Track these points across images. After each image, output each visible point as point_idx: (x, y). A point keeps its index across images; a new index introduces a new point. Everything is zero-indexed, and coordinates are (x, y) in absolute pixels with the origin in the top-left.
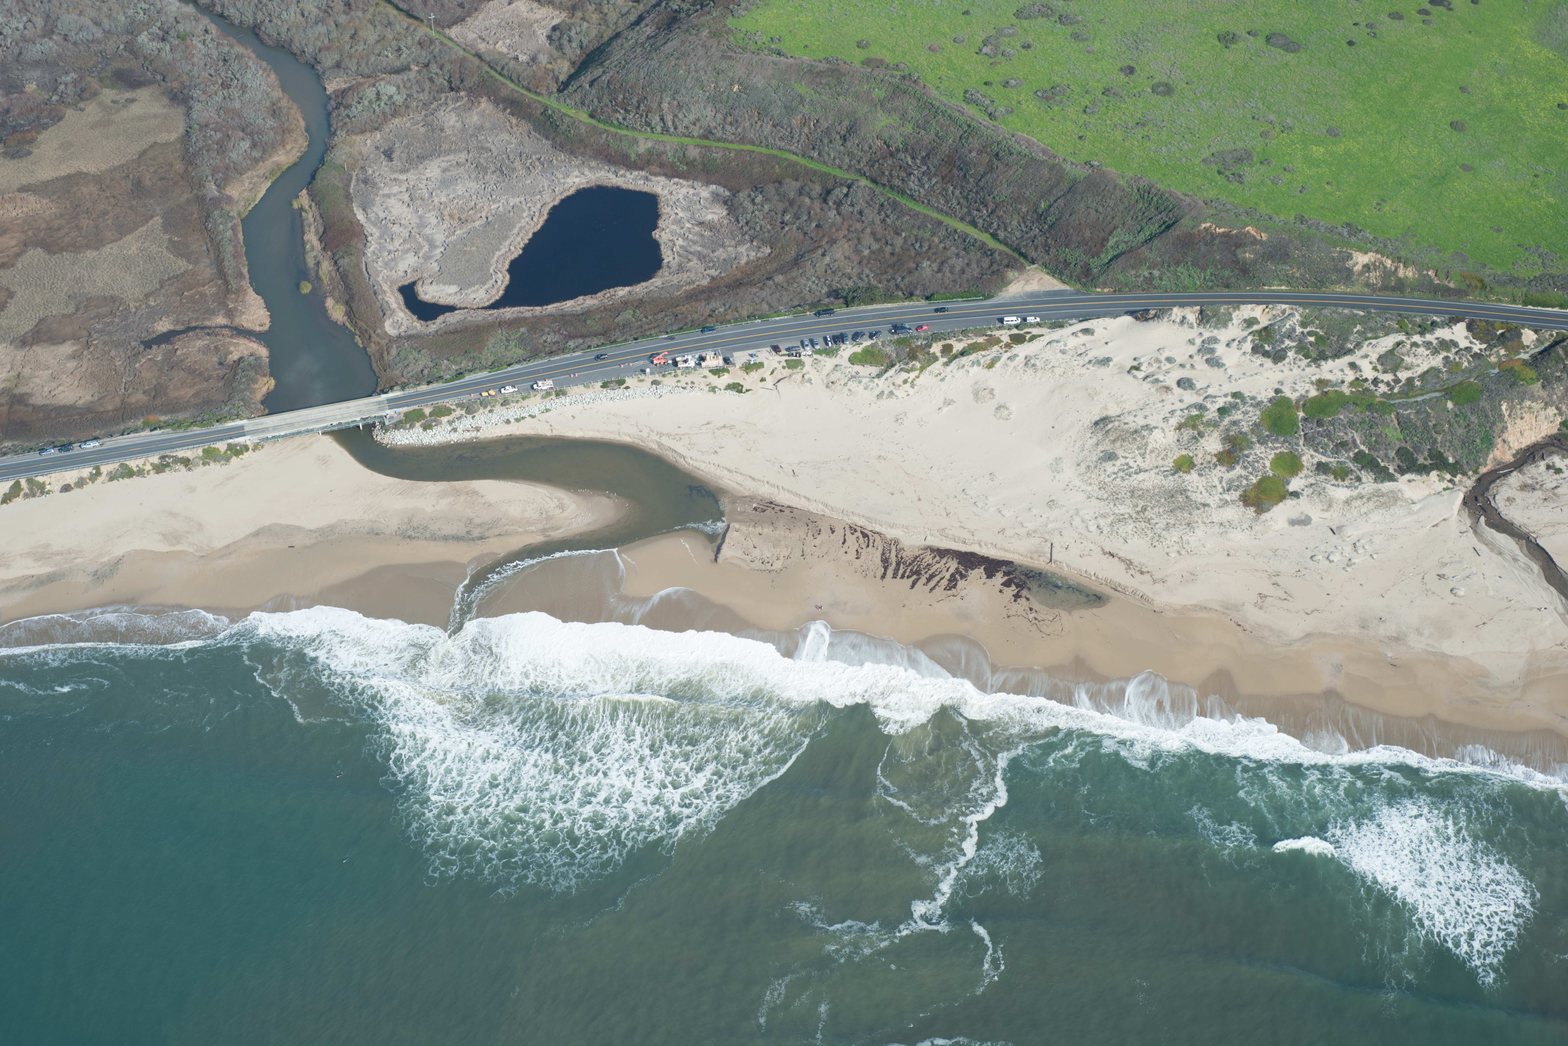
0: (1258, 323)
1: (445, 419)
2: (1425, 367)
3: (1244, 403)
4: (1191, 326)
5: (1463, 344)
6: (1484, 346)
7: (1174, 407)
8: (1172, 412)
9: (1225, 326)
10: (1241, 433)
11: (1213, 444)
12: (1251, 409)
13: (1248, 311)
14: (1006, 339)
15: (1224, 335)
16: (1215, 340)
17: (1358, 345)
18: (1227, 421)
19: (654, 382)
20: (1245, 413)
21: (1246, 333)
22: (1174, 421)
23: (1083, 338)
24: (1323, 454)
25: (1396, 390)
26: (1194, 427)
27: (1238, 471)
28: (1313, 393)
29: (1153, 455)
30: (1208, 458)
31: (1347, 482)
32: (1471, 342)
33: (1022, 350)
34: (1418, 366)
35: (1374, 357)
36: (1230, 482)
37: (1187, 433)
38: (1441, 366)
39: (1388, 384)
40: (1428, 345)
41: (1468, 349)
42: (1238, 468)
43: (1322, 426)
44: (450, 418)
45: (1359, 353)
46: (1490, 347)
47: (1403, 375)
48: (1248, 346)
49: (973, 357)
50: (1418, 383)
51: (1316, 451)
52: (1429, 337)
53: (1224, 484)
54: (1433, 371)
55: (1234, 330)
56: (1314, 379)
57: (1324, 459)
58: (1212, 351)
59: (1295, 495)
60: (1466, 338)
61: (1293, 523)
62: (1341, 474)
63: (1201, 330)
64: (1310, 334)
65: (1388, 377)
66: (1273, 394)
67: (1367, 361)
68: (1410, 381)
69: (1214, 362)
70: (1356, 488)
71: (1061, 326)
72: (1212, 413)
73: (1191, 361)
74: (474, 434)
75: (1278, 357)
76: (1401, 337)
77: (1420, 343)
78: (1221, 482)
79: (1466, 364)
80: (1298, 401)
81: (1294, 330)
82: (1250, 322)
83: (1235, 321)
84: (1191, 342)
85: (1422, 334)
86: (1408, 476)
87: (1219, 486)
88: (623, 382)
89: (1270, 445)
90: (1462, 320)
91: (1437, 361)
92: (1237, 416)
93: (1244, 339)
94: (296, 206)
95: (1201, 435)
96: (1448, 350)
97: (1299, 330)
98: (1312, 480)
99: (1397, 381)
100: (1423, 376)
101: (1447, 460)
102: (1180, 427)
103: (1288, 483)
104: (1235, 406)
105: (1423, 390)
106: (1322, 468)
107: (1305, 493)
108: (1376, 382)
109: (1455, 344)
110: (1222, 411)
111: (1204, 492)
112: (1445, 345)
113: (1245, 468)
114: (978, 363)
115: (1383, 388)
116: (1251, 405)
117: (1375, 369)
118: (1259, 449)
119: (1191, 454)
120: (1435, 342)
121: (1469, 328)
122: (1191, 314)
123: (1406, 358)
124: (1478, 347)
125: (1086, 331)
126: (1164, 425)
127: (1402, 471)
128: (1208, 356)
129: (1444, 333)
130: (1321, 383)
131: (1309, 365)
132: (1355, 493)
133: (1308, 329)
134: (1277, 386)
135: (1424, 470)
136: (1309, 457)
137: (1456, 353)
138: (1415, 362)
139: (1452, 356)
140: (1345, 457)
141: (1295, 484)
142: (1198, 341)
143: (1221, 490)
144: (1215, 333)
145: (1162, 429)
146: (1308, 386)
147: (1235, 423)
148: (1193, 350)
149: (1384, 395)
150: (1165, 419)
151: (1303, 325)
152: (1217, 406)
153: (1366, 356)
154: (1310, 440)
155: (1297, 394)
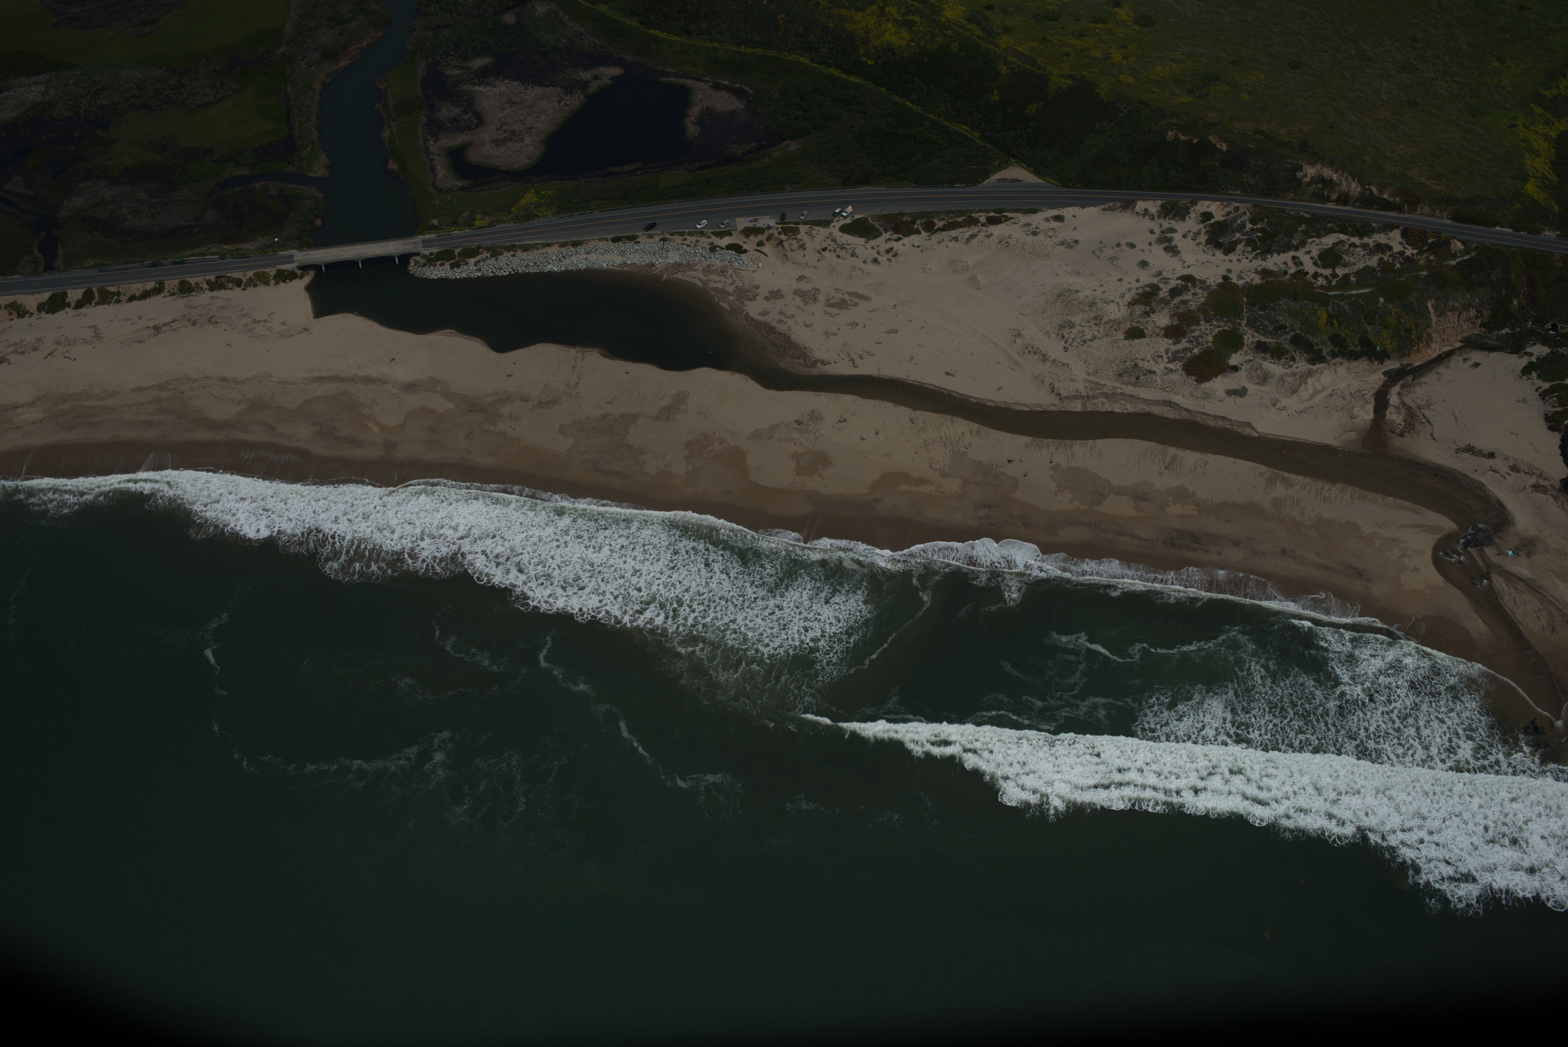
0: (1213, 217)
1: (472, 259)
2: (1361, 266)
3: (1194, 286)
4: (1153, 219)
5: (1397, 248)
6: (1415, 252)
7: (1130, 286)
8: (1130, 290)
9: (1183, 219)
10: (1189, 310)
11: (1162, 319)
12: (1200, 291)
13: (1204, 206)
14: (983, 220)
15: (1181, 227)
16: (1173, 230)
17: (1303, 243)
18: (1177, 300)
19: (664, 240)
20: (1194, 294)
21: (1201, 226)
22: (1128, 297)
23: (1055, 224)
24: (1262, 335)
25: (1334, 283)
26: (1147, 304)
27: (1184, 344)
28: (1257, 280)
29: (1107, 326)
30: (1158, 330)
31: (1283, 361)
32: (1404, 247)
33: (997, 230)
34: (1355, 264)
35: (1315, 253)
36: (1176, 353)
37: (1141, 308)
38: (1376, 265)
39: (1326, 278)
40: (1365, 246)
41: (1401, 253)
42: (1183, 341)
43: (1265, 310)
44: (477, 258)
45: (1302, 250)
46: (1421, 252)
47: (1340, 272)
48: (1203, 238)
49: (952, 233)
50: (1353, 279)
51: (1256, 331)
52: (1366, 240)
53: (1170, 355)
54: (1368, 271)
55: (1191, 224)
56: (1259, 269)
57: (1263, 339)
58: (1170, 240)
59: (1235, 369)
60: (1400, 243)
61: (1229, 393)
62: (1277, 354)
63: (1161, 221)
64: (1259, 230)
65: (1327, 272)
66: (1221, 280)
67: (1308, 257)
68: (1346, 277)
69: (1171, 250)
70: (1291, 367)
71: (1035, 212)
72: (1164, 293)
73: (1150, 248)
74: (496, 272)
75: (1229, 249)
76: (1341, 237)
77: (1358, 244)
78: (1167, 353)
79: (1398, 266)
80: (1244, 287)
81: (1245, 226)
82: (1206, 217)
83: (1193, 215)
84: (1152, 232)
85: (1361, 237)
86: (1339, 360)
87: (1165, 357)
88: (636, 237)
89: (1215, 323)
90: (1397, 227)
91: (1373, 262)
92: (1187, 296)
93: (1200, 232)
95: (1153, 311)
96: (1383, 252)
97: (1249, 226)
98: (1250, 357)
99: (1335, 275)
100: (1358, 274)
101: (1376, 348)
102: (1133, 303)
103: (1229, 358)
104: (1186, 289)
105: (1357, 286)
106: (1261, 348)
107: (1244, 368)
108: (1316, 276)
109: (1390, 248)
110: (1174, 292)
111: (1151, 360)
112: (1380, 248)
113: (1190, 342)
114: (956, 239)
115: (1321, 281)
116: (1201, 288)
117: (1315, 264)
118: (1203, 325)
119: (1142, 327)
120: (1372, 245)
121: (1404, 235)
122: (1153, 207)
123: (1344, 256)
124: (1410, 252)
125: (1057, 217)
126: (1120, 300)
127: (1334, 355)
128: (1166, 244)
129: (1381, 238)
130: (1265, 273)
131: (1256, 258)
132: (1289, 371)
133: (1259, 226)
134: (1225, 273)
135: (1353, 356)
136: (1250, 337)
137: (1390, 256)
138: (1352, 260)
139: (1386, 258)
140: (1283, 339)
141: (1235, 359)
142: (1157, 231)
143: (1166, 360)
144: (1174, 224)
145: (1118, 303)
146: (1253, 275)
147: (1185, 302)
148: (1153, 238)
149: (1322, 287)
150: (1122, 296)
151: (1253, 221)
152: (1169, 287)
153: (1309, 252)
154: (1251, 323)
155: (1243, 281)
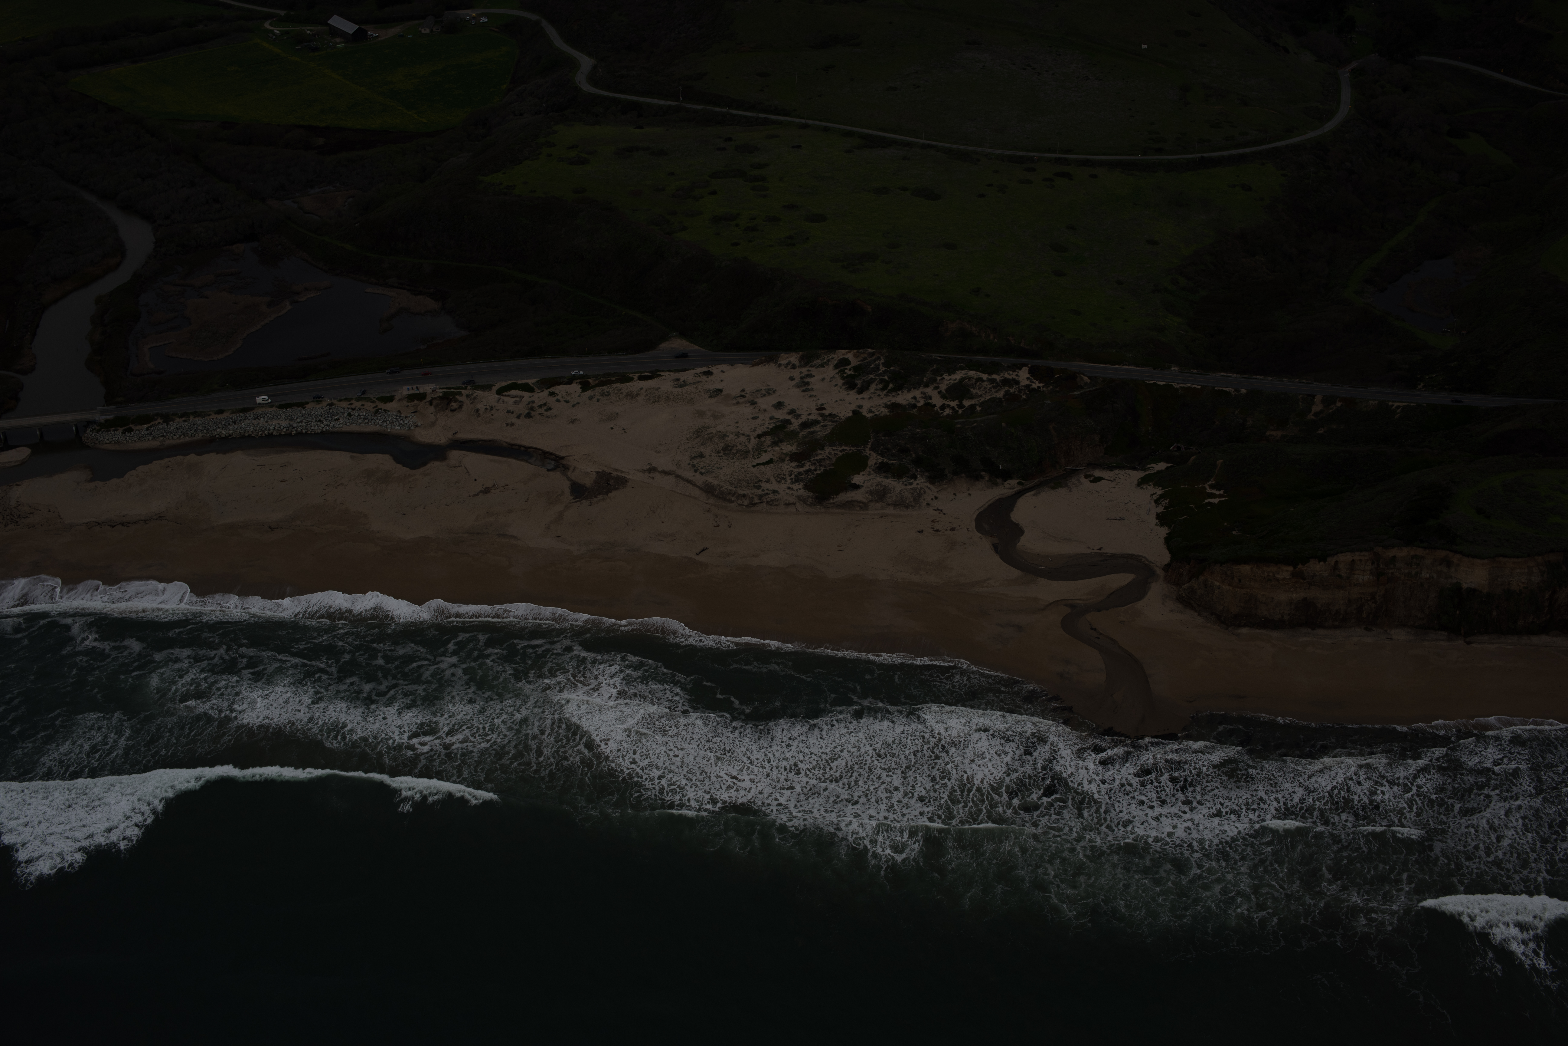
0: (850, 363)
2: (988, 397)
3: (825, 419)
4: (794, 367)
5: (1024, 382)
6: (1041, 385)
7: (764, 422)
8: (761, 425)
9: (821, 366)
10: (816, 439)
11: (790, 447)
12: (829, 423)
13: (842, 354)
15: (819, 373)
16: (810, 376)
17: (932, 380)
18: (806, 431)
20: (823, 426)
21: (838, 370)
22: (760, 431)
23: (703, 377)
24: (886, 457)
25: (960, 413)
26: (776, 435)
28: (886, 413)
30: (785, 457)
31: (903, 479)
32: (1031, 382)
33: (647, 385)
34: (981, 396)
35: (943, 389)
36: (799, 474)
37: (769, 439)
38: (1002, 397)
40: (992, 381)
41: (1027, 386)
42: (807, 464)
43: (889, 436)
45: (931, 385)
46: (1046, 385)
47: (967, 403)
48: (838, 381)
49: (603, 389)
50: (978, 409)
51: (880, 454)
52: (994, 376)
53: (793, 476)
54: (994, 401)
55: (828, 369)
56: (889, 403)
57: (887, 461)
58: (808, 384)
59: (856, 486)
60: (1028, 378)
62: (899, 472)
63: (801, 369)
64: (892, 371)
65: (954, 404)
66: (851, 414)
67: (936, 392)
70: (911, 483)
71: (687, 370)
72: (794, 427)
73: (789, 391)
75: (862, 388)
76: (970, 374)
77: (985, 379)
78: (790, 475)
80: (872, 419)
82: (842, 363)
83: (830, 362)
84: (792, 378)
85: (989, 373)
87: (788, 478)
89: (839, 447)
90: (1027, 366)
91: (999, 393)
92: (816, 428)
93: (837, 376)
95: (781, 440)
96: (1011, 386)
98: (873, 476)
99: (961, 406)
100: (985, 404)
101: (998, 468)
102: (764, 435)
103: (851, 478)
104: (816, 422)
105: (982, 414)
106: (883, 467)
107: (865, 485)
108: (943, 407)
109: (1017, 383)
112: (1008, 382)
113: (814, 464)
114: (604, 393)
115: (947, 411)
116: (831, 421)
117: (943, 397)
118: (827, 450)
120: (999, 380)
121: (1031, 371)
123: (972, 390)
124: (1036, 385)
125: (707, 373)
126: (751, 434)
128: (804, 388)
129: (1008, 374)
130: (894, 407)
131: (886, 394)
132: (909, 487)
133: (891, 368)
134: (856, 408)
136: (874, 459)
137: (1017, 388)
138: (979, 393)
139: (1012, 391)
140: (904, 459)
142: (798, 377)
144: (813, 371)
145: (749, 436)
146: (883, 409)
147: (813, 433)
148: (792, 383)
149: (948, 416)
150: (753, 429)
152: (800, 421)
153: (937, 388)
154: (877, 447)
155: (872, 414)
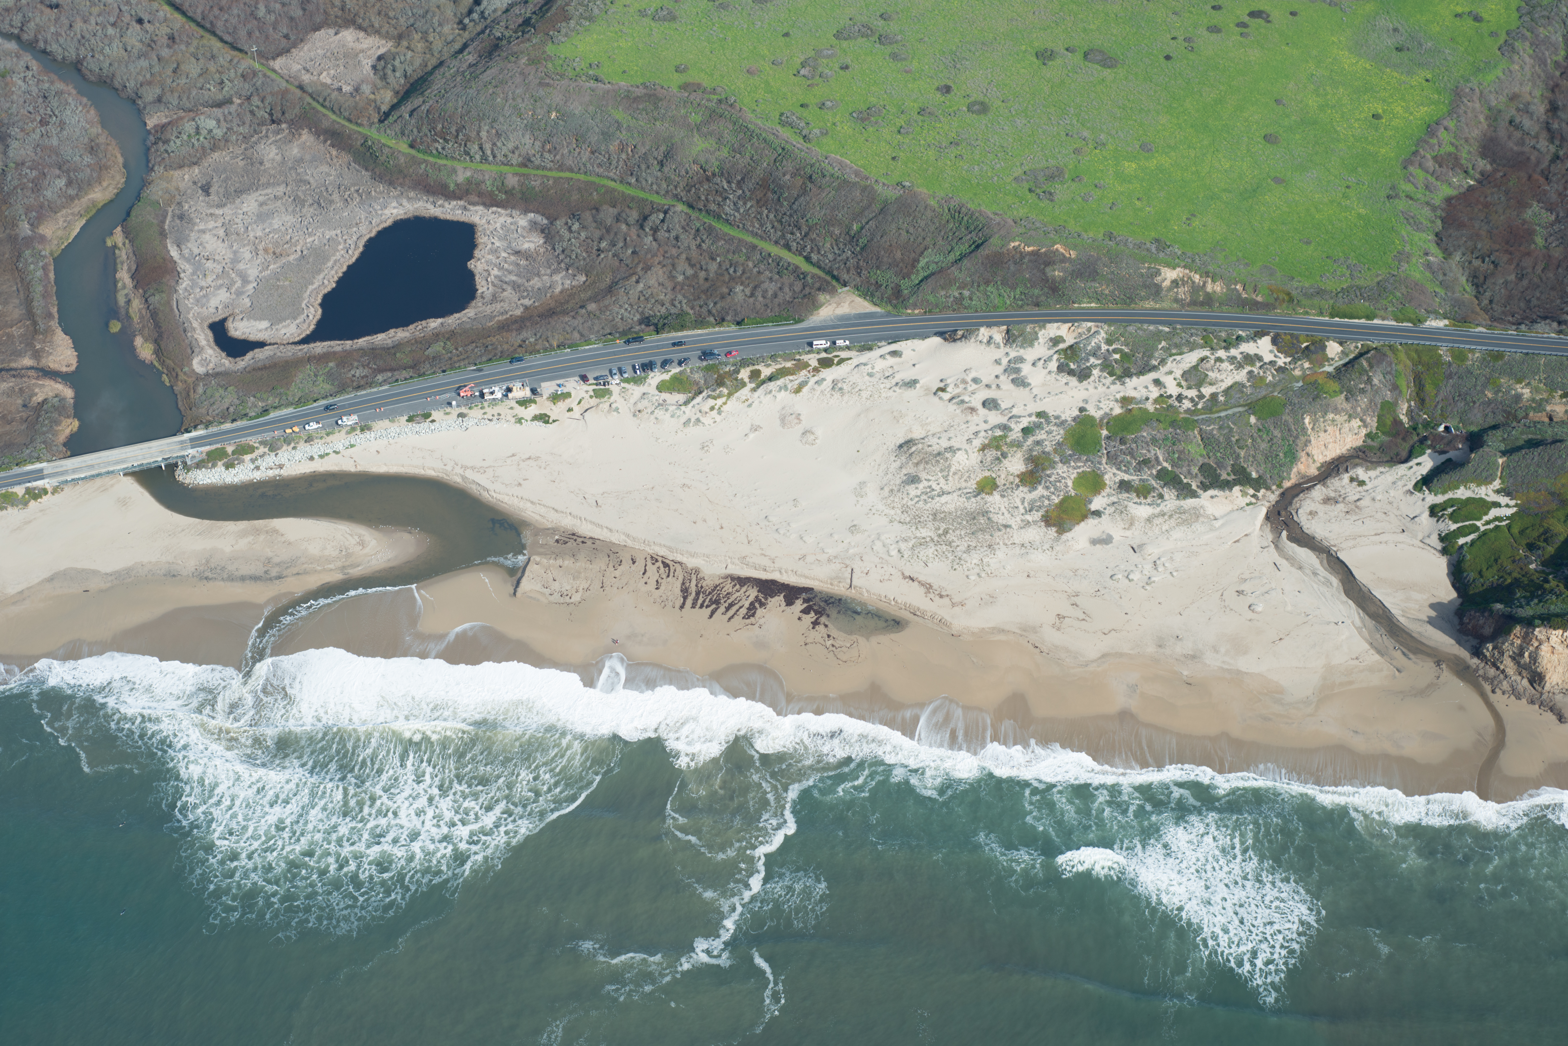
0: (1064, 341)
1: (247, 458)
2: (1229, 382)
3: (1048, 422)
4: (998, 347)
5: (1268, 357)
6: (1289, 359)
7: (978, 429)
8: (976, 433)
9: (1031, 345)
10: (1044, 452)
11: (1016, 464)
12: (1055, 428)
13: (1053, 329)
14: (814, 363)
15: (1030, 354)
16: (1021, 360)
17: (1163, 362)
18: (1030, 441)
19: (461, 415)
20: (1049, 433)
21: (1052, 352)
22: (977, 443)
23: (891, 360)
24: (1126, 472)
25: (1200, 406)
26: (998, 448)
27: (1040, 491)
28: (1118, 410)
29: (956, 477)
30: (1011, 478)
31: (1149, 500)
32: (1276, 356)
33: (829, 374)
34: (1222, 381)
35: (1178, 373)
36: (1032, 502)
37: (991, 454)
38: (1245, 380)
39: (1192, 400)
40: (1232, 359)
41: (1272, 363)
42: (1040, 488)
43: (1125, 444)
44: (253, 456)
45: (1163, 369)
46: (1295, 360)
47: (1207, 391)
48: (1053, 365)
49: (780, 382)
50: (1221, 398)
51: (1119, 469)
52: (1233, 352)
53: (1026, 504)
54: (1237, 386)
55: (1040, 349)
56: (1118, 396)
57: (1126, 477)
58: (1018, 371)
59: (1097, 514)
60: (1271, 351)
61: (1094, 542)
62: (1143, 491)
63: (1008, 349)
64: (1115, 351)
65: (1192, 393)
66: (1077, 413)
67: (1171, 377)
68: (1214, 396)
69: (1020, 382)
70: (1158, 505)
71: (870, 349)
72: (1015, 434)
73: (997, 381)
74: (277, 472)
75: (1083, 375)
76: (1206, 352)
77: (1224, 358)
78: (1023, 503)
79: (1270, 378)
80: (1101, 419)
81: (1099, 348)
82: (1056, 341)
83: (1041, 340)
84: (998, 362)
85: (1227, 348)
86: (1211, 492)
87: (1021, 507)
88: (429, 415)
89: (1072, 464)
90: (1267, 334)
91: (1241, 376)
92: (1041, 435)
93: (1050, 358)
94: (109, 243)
95: (1004, 455)
96: (1253, 365)
97: (1104, 347)
98: (1114, 499)
99: (1201, 396)
100: (1227, 391)
101: (1250, 474)
102: (983, 448)
103: (1090, 503)
104: (1039, 426)
105: (1226, 406)
106: (1124, 486)
107: (1107, 512)
108: (1180, 398)
109: (1259, 358)
110: (1026, 431)
111: (1006, 513)
112: (1249, 359)
113: (1047, 488)
114: (785, 387)
115: (1187, 404)
116: (1055, 424)
117: (1179, 385)
118: (1061, 469)
119: (994, 475)
120: (1239, 357)
121: (1274, 342)
122: (998, 333)
123: (1210, 374)
124: (1282, 360)
125: (894, 353)
126: (967, 447)
127: (1205, 487)
128: (1014, 376)
129: (1248, 348)
130: (1124, 400)
131: (1113, 383)
132: (1157, 510)
133: (1114, 346)
134: (1081, 405)
135: (1227, 485)
136: (1112, 475)
137: (1261, 367)
138: (1220, 377)
139: (1256, 371)
140: (1148, 475)
141: (1097, 503)
142: (1005, 361)
143: (1022, 511)
144: (1021, 352)
145: (966, 451)
146: (1112, 404)
147: (1038, 443)
148: (999, 370)
149: (1188, 411)
150: (969, 441)
151: (1109, 342)
152: (1022, 426)
153: (1171, 372)
154: (1112, 459)
155: (1101, 413)
